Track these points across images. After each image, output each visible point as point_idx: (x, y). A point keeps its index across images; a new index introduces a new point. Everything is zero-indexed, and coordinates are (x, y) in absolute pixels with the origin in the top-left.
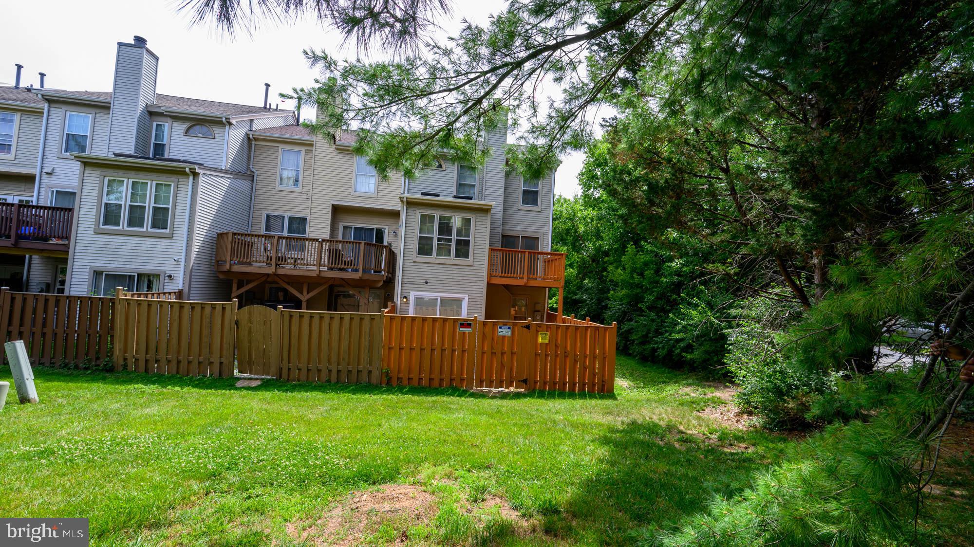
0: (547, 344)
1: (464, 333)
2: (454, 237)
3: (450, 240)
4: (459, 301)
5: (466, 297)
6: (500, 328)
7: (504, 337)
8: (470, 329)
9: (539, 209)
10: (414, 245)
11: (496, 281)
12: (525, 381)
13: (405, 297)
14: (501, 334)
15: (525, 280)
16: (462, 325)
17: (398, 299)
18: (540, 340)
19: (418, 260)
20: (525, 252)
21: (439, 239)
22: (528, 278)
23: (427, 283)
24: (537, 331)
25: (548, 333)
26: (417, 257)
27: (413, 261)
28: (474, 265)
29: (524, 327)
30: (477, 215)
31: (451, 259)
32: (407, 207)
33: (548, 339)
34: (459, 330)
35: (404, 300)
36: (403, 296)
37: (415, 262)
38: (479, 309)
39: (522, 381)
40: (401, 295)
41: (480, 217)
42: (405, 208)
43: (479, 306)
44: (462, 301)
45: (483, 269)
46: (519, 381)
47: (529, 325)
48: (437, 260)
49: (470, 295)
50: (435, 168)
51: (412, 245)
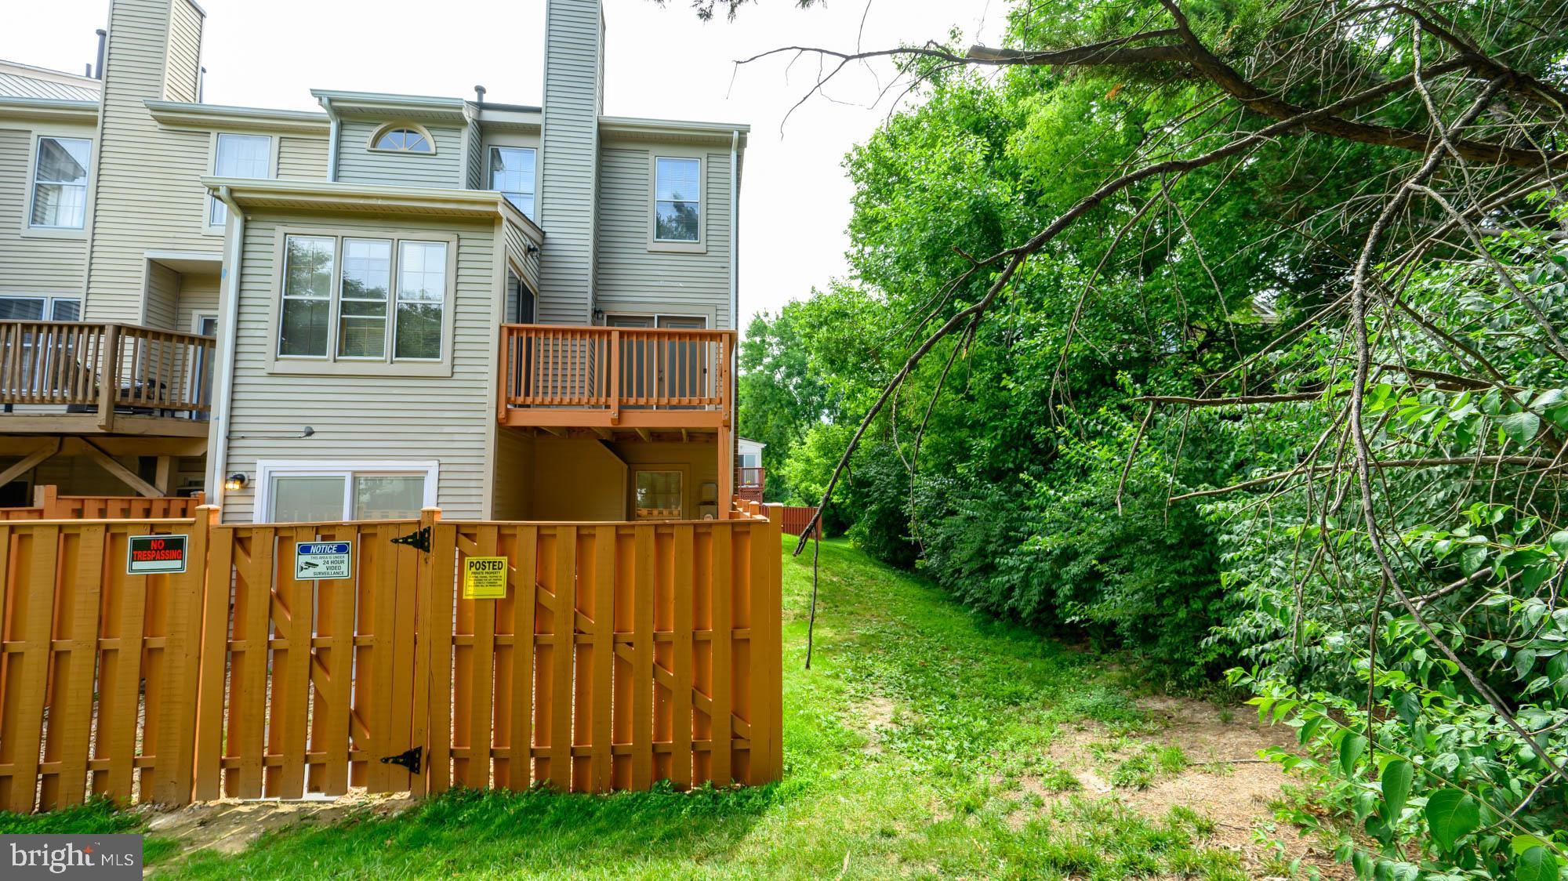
0: (498, 602)
1: (154, 582)
2: (392, 299)
3: (382, 309)
6: (305, 550)
7: (325, 585)
8: (177, 564)
9: (701, 248)
10: (266, 326)
11: (524, 418)
12: (411, 760)
13: (240, 479)
14: (309, 573)
15: (613, 412)
16: (142, 549)
17: (215, 484)
18: (471, 591)
19: (280, 367)
21: (345, 308)
22: (623, 407)
23: (310, 433)
24: (460, 555)
25: (504, 559)
26: (277, 360)
27: (264, 373)
28: (456, 376)
29: (405, 541)
30: (462, 235)
31: (387, 362)
32: (246, 221)
33: (503, 582)
34: (131, 570)
35: (234, 486)
36: (231, 475)
37: (272, 375)
38: (473, 499)
39: (396, 761)
40: (227, 472)
41: (473, 240)
42: (237, 222)
43: (474, 491)
44: (422, 479)
45: (484, 384)
46: (386, 760)
47: (427, 530)
48: (339, 365)
49: (443, 460)
50: (407, 150)
51: (262, 325)
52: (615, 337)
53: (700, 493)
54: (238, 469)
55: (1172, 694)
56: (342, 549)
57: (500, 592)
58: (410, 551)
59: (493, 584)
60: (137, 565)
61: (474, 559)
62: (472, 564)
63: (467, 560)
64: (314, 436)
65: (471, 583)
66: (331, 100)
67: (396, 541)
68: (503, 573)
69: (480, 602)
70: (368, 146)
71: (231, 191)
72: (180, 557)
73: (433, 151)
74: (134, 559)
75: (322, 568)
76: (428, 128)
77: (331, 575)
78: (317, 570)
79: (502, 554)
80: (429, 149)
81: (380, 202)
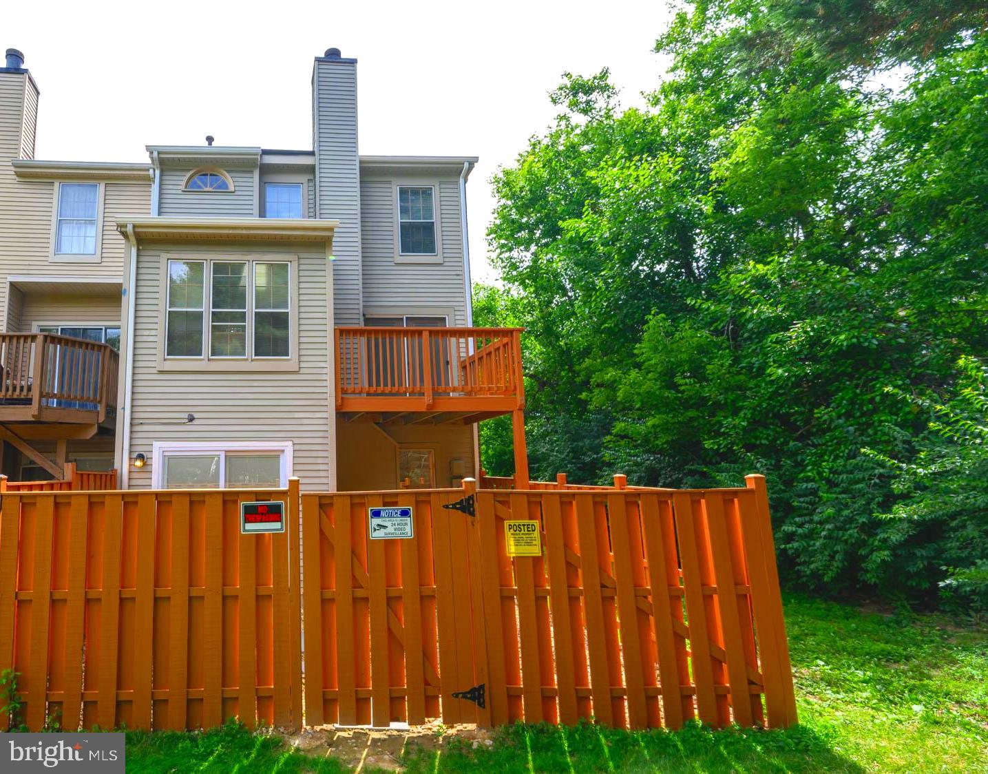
0: (537, 561)
1: (259, 538)
6: (377, 514)
7: (389, 544)
8: (277, 525)
12: (476, 695)
14: (379, 535)
16: (253, 514)
18: (512, 549)
24: (499, 520)
25: (537, 523)
29: (454, 507)
33: (538, 542)
34: (245, 530)
39: (465, 695)
46: (456, 695)
47: (471, 498)
56: (405, 513)
57: (536, 551)
58: (460, 515)
59: (529, 544)
60: (249, 526)
61: (512, 522)
62: (510, 527)
63: (506, 523)
65: (512, 542)
67: (447, 507)
68: (536, 534)
69: (519, 560)
72: (279, 520)
74: (247, 520)
75: (390, 529)
77: (397, 535)
78: (387, 531)
79: (531, 518)
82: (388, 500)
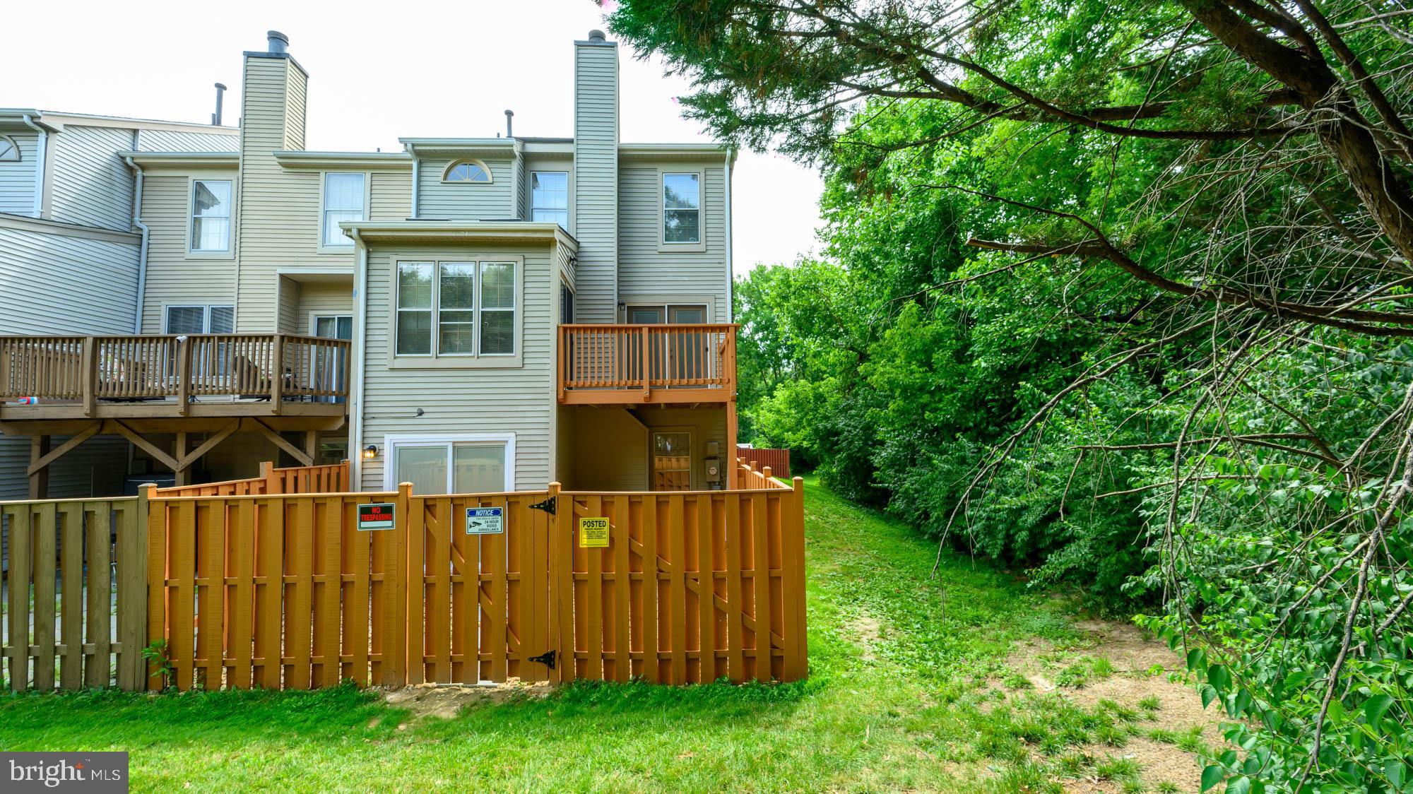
0: (604, 549)
1: (375, 534)
2: (477, 308)
3: (469, 316)
4: (496, 450)
5: (511, 437)
6: (472, 513)
8: (389, 523)
9: (702, 248)
10: (387, 333)
11: (577, 398)
12: (548, 659)
13: (373, 449)
14: (475, 530)
15: (645, 392)
16: (367, 513)
17: (356, 455)
18: (584, 542)
19: (399, 363)
20: (640, 329)
21: (443, 316)
22: (653, 387)
23: (421, 413)
24: (576, 516)
25: (607, 519)
26: (395, 358)
27: (386, 368)
28: (526, 367)
29: (539, 507)
30: (527, 256)
31: (473, 357)
32: (368, 252)
33: (607, 536)
34: (360, 527)
35: (370, 455)
36: (367, 447)
37: (392, 369)
38: (543, 462)
39: (538, 660)
40: (363, 444)
41: (535, 259)
42: (363, 253)
43: (542, 456)
44: (503, 447)
45: (546, 373)
46: (532, 659)
47: (553, 499)
48: (441, 361)
49: (519, 432)
50: (470, 181)
51: (383, 332)
52: (645, 332)
53: (705, 450)
54: (372, 442)
55: (1105, 619)
56: (496, 512)
57: (605, 543)
58: (543, 513)
59: (599, 537)
60: (364, 524)
61: (586, 519)
62: (585, 523)
63: (581, 520)
64: (424, 416)
65: (585, 536)
66: (413, 145)
67: (532, 507)
68: (606, 529)
69: (591, 550)
70: (441, 179)
71: (359, 231)
72: (390, 519)
73: (491, 181)
74: (361, 520)
75: (484, 526)
76: (486, 162)
77: (490, 531)
78: (481, 527)
79: (603, 515)
80: (487, 179)
81: (467, 234)
82: (484, 501)
